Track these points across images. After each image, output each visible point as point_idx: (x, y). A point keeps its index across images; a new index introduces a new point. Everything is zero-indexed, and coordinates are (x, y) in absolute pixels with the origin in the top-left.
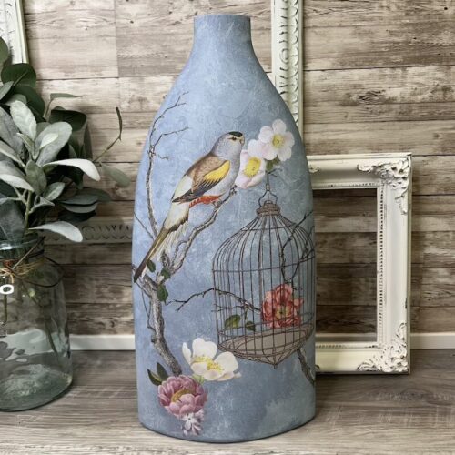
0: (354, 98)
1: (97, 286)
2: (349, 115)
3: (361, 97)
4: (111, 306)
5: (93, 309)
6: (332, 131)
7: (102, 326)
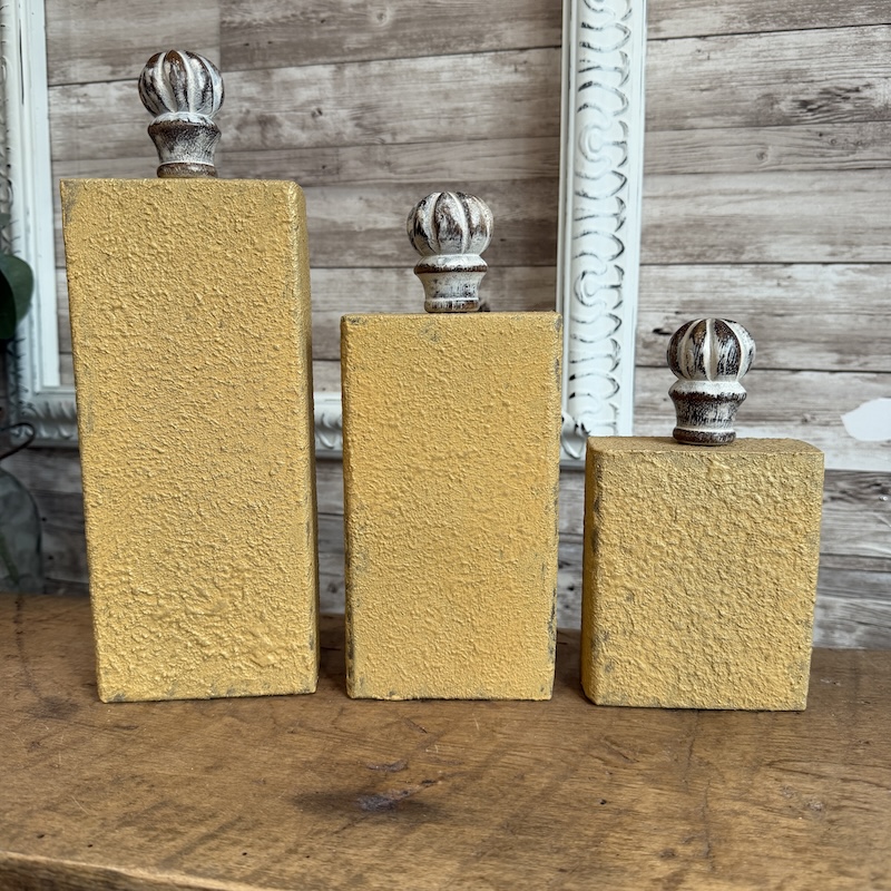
0: (785, 107)
2: (771, 152)
3: (804, 104)
6: (723, 193)
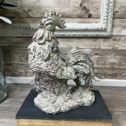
1: (19, 56)
4: (25, 65)
5: (18, 66)
7: (22, 74)
